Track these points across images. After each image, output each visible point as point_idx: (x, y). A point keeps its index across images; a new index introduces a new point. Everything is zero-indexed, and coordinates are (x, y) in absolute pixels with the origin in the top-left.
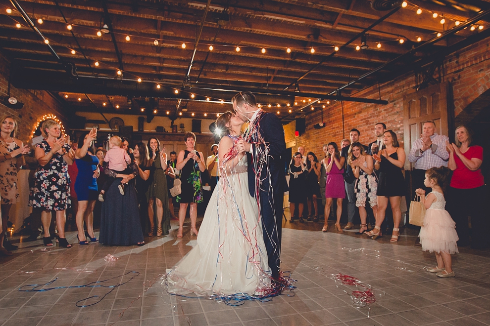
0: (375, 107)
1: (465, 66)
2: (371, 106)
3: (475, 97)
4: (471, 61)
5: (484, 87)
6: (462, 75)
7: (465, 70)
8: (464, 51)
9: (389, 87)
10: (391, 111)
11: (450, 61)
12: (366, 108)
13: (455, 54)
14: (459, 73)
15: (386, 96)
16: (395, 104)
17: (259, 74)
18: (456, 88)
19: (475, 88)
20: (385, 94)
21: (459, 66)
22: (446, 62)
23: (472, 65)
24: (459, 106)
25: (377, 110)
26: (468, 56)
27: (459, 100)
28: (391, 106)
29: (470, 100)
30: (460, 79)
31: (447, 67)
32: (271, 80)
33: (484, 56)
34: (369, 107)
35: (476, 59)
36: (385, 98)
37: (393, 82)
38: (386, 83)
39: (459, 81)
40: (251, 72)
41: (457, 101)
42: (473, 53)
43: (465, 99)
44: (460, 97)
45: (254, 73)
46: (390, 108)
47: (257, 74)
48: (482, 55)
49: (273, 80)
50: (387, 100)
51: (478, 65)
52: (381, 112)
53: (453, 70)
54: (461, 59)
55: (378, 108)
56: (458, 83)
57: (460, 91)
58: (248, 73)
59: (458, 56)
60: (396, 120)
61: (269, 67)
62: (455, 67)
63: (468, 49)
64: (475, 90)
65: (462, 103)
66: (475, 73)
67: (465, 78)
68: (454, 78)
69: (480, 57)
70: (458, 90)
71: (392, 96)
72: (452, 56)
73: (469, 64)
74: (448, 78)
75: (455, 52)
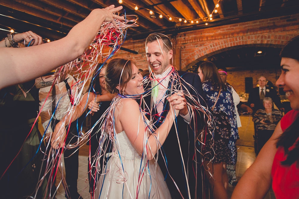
0: (129, 54)
1: (189, 42)
2: (125, 53)
3: (193, 60)
4: (192, 40)
5: (198, 56)
6: (187, 47)
7: (188, 44)
8: (188, 33)
9: (139, 43)
10: (140, 59)
11: (180, 37)
12: (121, 54)
13: (183, 34)
14: (184, 45)
15: (137, 49)
16: (143, 55)
17: (51, 12)
18: (183, 53)
19: (193, 55)
20: (136, 47)
21: (185, 41)
22: (178, 37)
23: (192, 42)
24: (184, 64)
25: (130, 56)
26: (190, 37)
27: (184, 60)
28: (140, 56)
29: (190, 61)
30: (185, 49)
31: (178, 40)
32: (59, 20)
33: (199, 39)
34: (123, 54)
35: (195, 39)
36: (136, 50)
37: (142, 41)
38: (137, 41)
39: (184, 49)
40: (43, 8)
41: (183, 61)
42: (194, 36)
43: (187, 60)
44: (184, 59)
45: (46, 10)
46: (139, 57)
47: (49, 11)
48: (198, 38)
49: (60, 21)
50: (137, 51)
51: (195, 43)
52: (132, 58)
53: (182, 43)
54: (187, 37)
55: (131, 56)
56: (184, 50)
57: (185, 55)
58: (40, 8)
59: (185, 35)
60: (143, 65)
61: (65, 9)
62: (183, 41)
63: (191, 33)
64: (193, 56)
65: (186, 62)
66: (193, 47)
67: (188, 48)
68: (181, 47)
69: (197, 39)
70: (184, 54)
71: (141, 50)
72: (181, 34)
73: (191, 41)
74: (178, 46)
75: (184, 32)
